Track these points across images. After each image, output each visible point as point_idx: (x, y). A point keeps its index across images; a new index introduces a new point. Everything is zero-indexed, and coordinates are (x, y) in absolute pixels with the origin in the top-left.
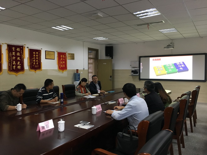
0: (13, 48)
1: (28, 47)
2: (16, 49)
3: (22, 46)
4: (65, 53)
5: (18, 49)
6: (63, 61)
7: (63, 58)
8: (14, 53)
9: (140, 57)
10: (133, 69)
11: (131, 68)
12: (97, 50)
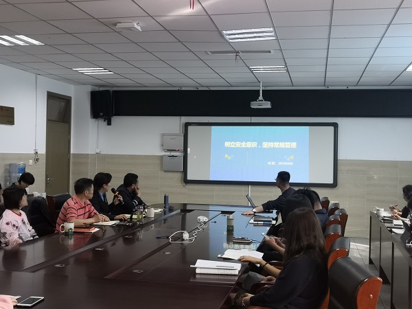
9: (187, 125)
10: (168, 154)
11: (163, 153)
12: (67, 100)
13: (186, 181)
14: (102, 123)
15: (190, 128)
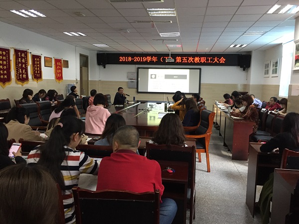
0: (19, 53)
1: (31, 53)
2: (21, 54)
3: (26, 51)
4: (61, 60)
5: (23, 55)
6: (59, 69)
7: (59, 66)
8: (20, 59)
9: (138, 68)
10: (130, 81)
11: (128, 80)
12: (87, 57)
13: (138, 92)
14: (102, 67)
15: (139, 70)
